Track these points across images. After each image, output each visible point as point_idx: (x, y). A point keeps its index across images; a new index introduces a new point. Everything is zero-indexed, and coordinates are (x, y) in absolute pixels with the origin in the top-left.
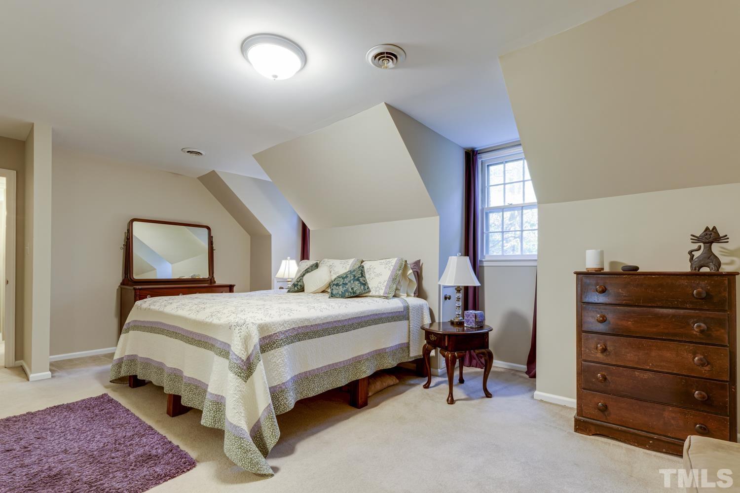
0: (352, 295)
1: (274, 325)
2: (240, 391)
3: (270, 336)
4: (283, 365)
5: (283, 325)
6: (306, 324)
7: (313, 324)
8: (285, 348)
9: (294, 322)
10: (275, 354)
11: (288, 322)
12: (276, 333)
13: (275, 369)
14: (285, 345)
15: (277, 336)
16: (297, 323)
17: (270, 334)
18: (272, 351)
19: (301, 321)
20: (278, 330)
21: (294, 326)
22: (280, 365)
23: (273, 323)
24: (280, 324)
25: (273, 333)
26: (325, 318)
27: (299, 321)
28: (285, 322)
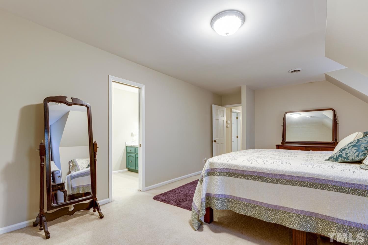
0: (345, 160)
1: (217, 164)
2: (199, 188)
3: (214, 169)
4: (216, 185)
5: (221, 165)
6: (235, 168)
7: (240, 169)
8: (220, 177)
9: (228, 165)
10: (215, 178)
11: (224, 164)
12: (216, 168)
13: (213, 186)
14: (220, 176)
15: (217, 170)
16: (230, 166)
17: (214, 168)
18: (214, 177)
19: (232, 166)
20: (217, 167)
21: (227, 167)
22: (215, 185)
23: (216, 163)
24: (219, 164)
25: (215, 168)
26: (251, 168)
27: (231, 165)
28: (223, 164)
